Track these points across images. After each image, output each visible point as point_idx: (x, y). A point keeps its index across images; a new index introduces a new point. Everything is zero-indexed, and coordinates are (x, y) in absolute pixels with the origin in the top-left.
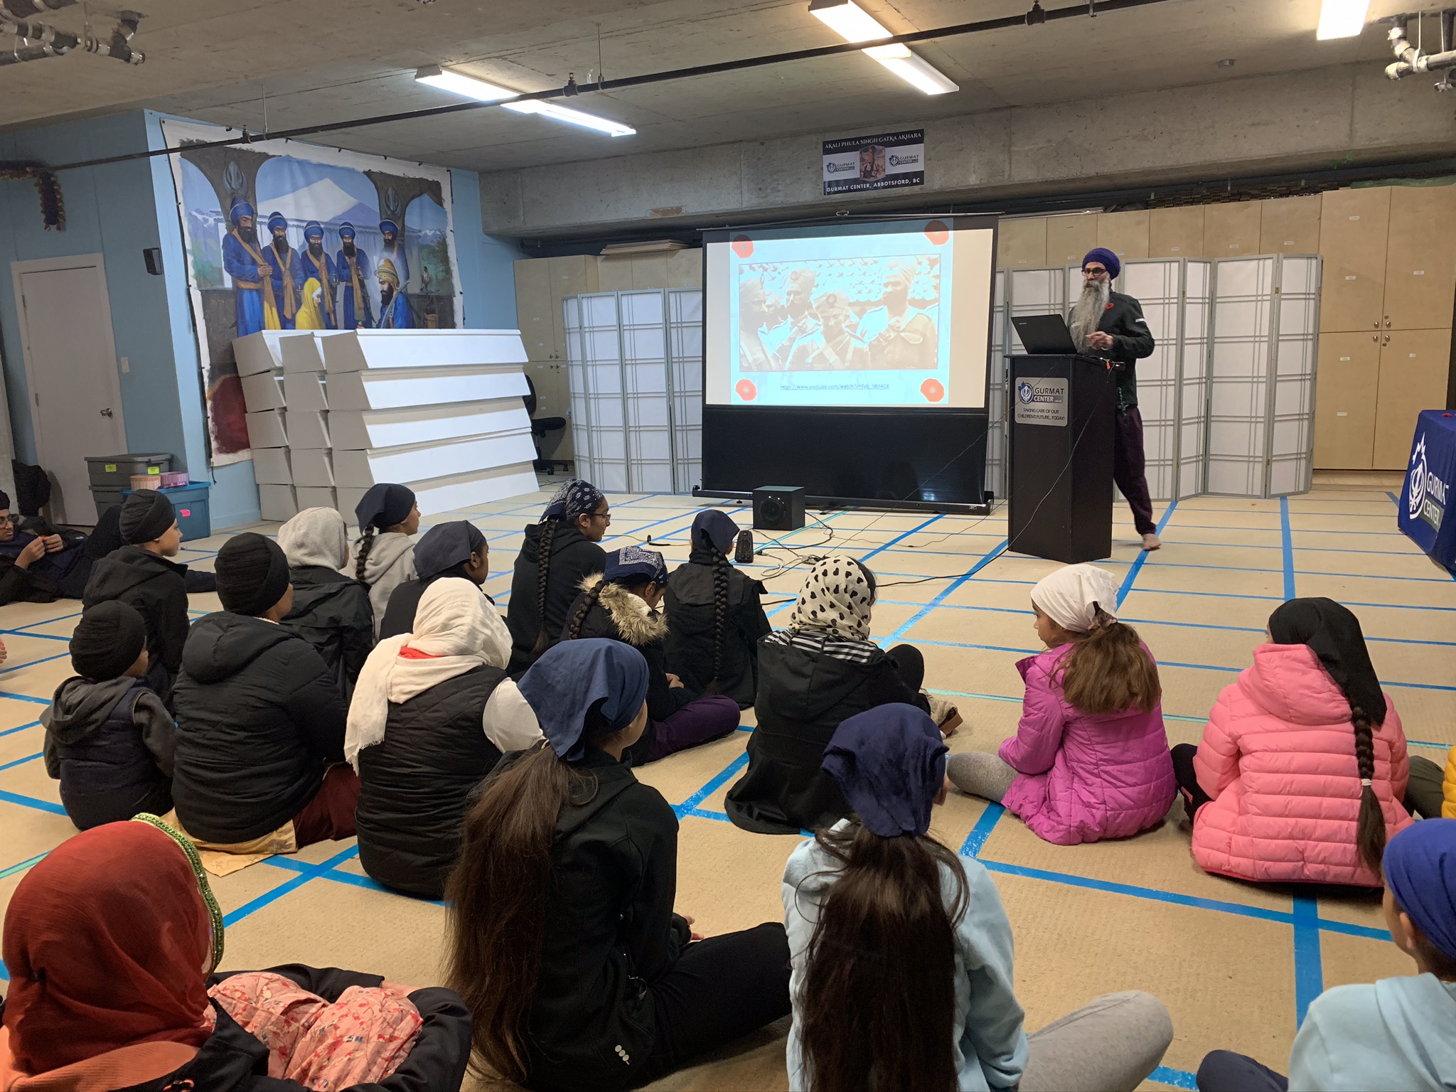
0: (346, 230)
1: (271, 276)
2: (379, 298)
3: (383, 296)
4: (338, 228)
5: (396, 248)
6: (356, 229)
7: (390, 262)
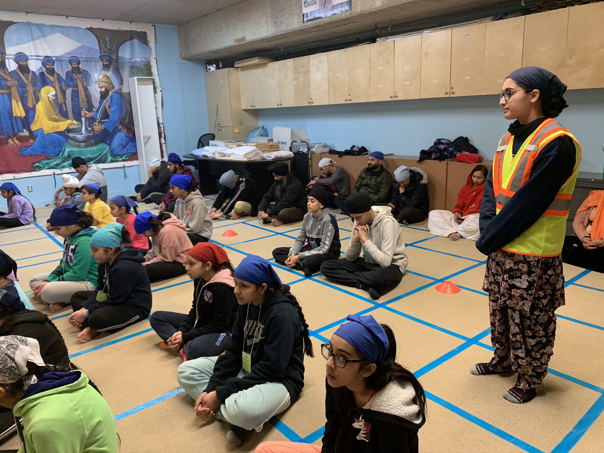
0: (74, 61)
1: (16, 86)
2: (99, 96)
3: (101, 94)
4: (68, 59)
5: (111, 69)
6: (80, 60)
7: (107, 76)
